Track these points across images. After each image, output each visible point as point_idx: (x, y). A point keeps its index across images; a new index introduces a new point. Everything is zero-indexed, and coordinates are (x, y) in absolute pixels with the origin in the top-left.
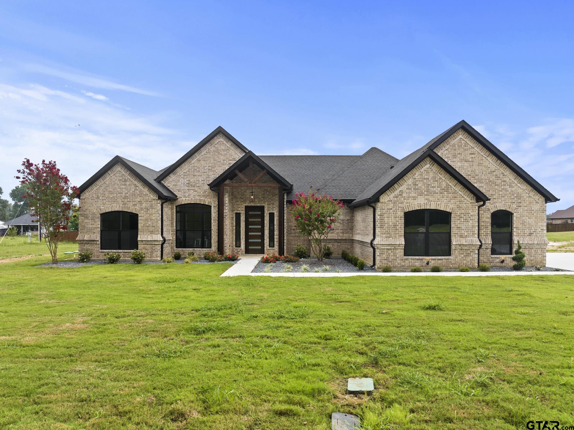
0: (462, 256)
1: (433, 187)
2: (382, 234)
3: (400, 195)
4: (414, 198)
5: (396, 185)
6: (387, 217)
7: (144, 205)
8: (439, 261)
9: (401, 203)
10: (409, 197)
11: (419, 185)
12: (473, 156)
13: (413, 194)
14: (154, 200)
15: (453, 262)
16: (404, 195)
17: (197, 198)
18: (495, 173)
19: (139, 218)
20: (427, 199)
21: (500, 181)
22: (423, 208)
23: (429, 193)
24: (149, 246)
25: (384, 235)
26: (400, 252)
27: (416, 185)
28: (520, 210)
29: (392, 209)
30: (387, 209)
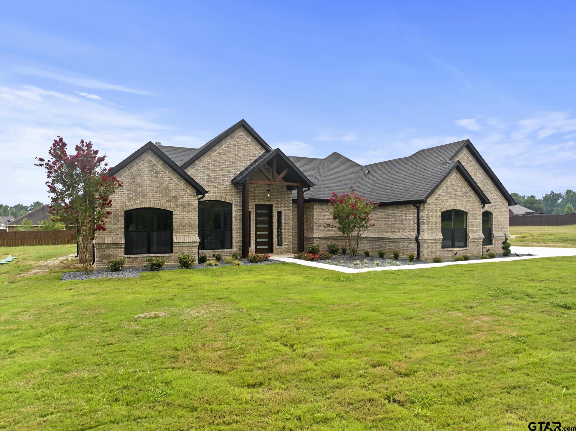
0: (474, 247)
1: (458, 192)
2: (428, 230)
3: (439, 197)
4: (447, 200)
5: (436, 190)
6: (431, 216)
7: (180, 201)
8: (462, 252)
9: (439, 204)
10: (444, 199)
11: (450, 190)
12: (471, 168)
13: (446, 197)
14: (191, 195)
15: (469, 252)
16: (441, 197)
17: (218, 194)
18: (483, 182)
19: (174, 216)
20: (454, 201)
21: (485, 188)
22: (452, 208)
23: (456, 197)
24: (185, 248)
25: (429, 232)
26: (439, 245)
27: (448, 189)
28: (496, 210)
29: (434, 209)
30: (432, 209)
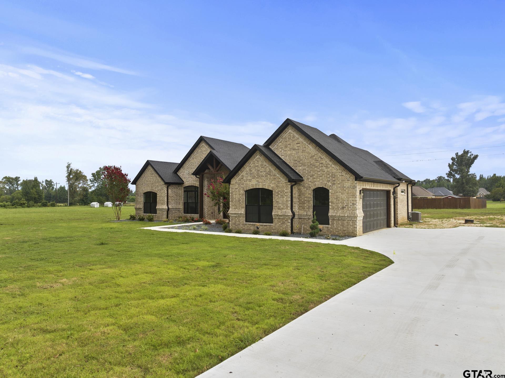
0: (280, 223)
1: (261, 172)
2: (232, 206)
3: (242, 179)
4: (250, 181)
5: (239, 172)
6: (235, 194)
7: (159, 188)
8: (265, 227)
9: (243, 184)
10: (247, 180)
11: (253, 171)
12: (299, 145)
13: (249, 178)
14: (163, 185)
15: (273, 228)
16: (244, 178)
17: (193, 182)
18: (314, 157)
19: (157, 196)
20: (257, 181)
21: (318, 163)
22: (255, 187)
23: (259, 176)
24: (161, 212)
25: (233, 207)
26: (243, 219)
27: (251, 171)
28: (335, 187)
29: (237, 189)
30: (235, 189)
